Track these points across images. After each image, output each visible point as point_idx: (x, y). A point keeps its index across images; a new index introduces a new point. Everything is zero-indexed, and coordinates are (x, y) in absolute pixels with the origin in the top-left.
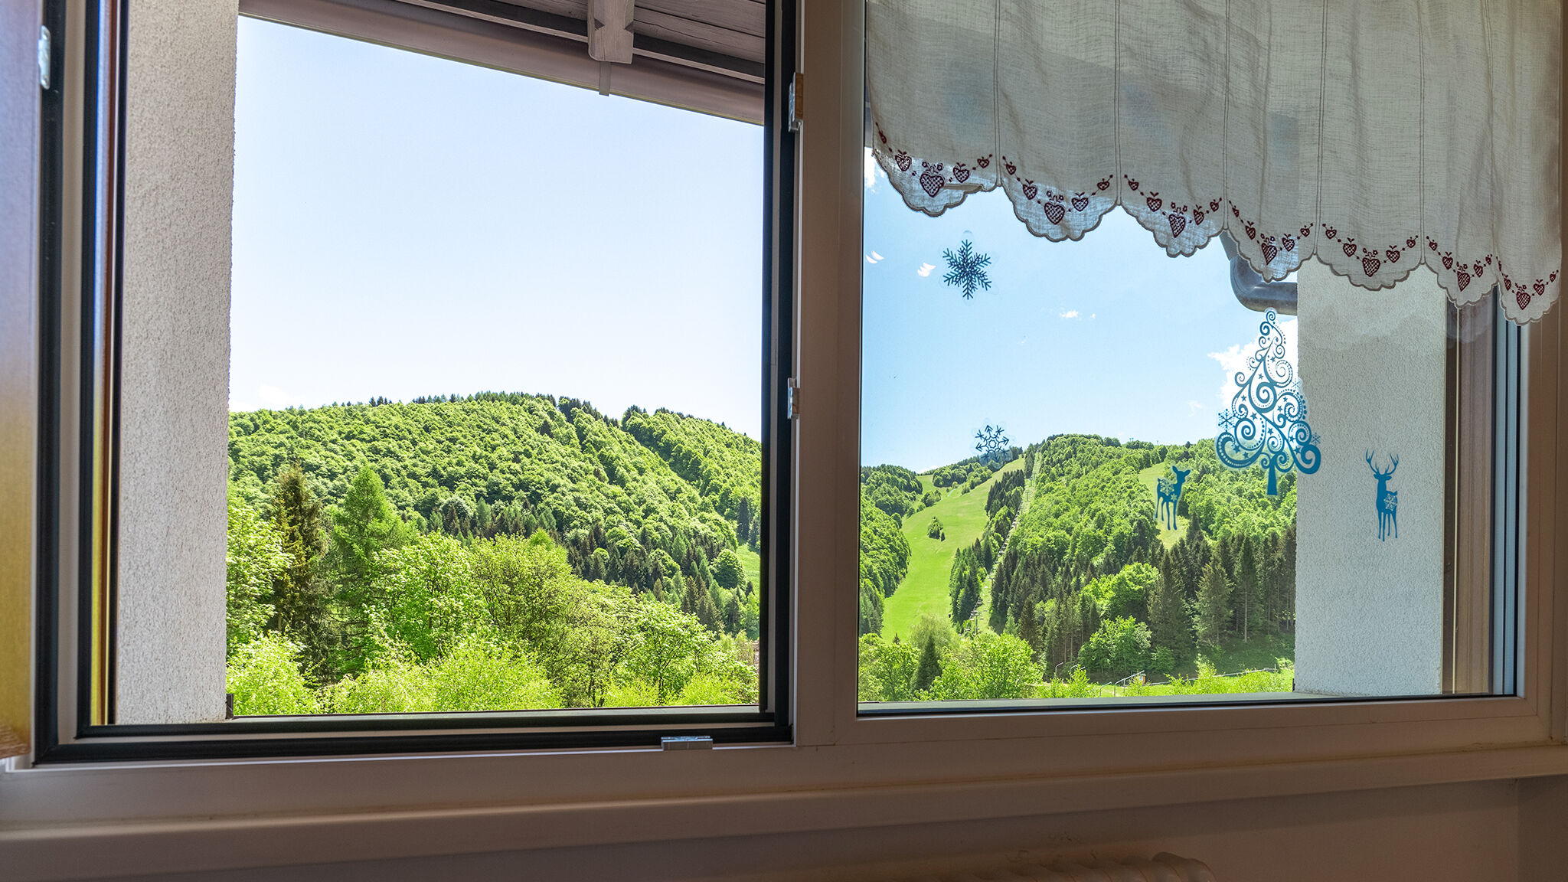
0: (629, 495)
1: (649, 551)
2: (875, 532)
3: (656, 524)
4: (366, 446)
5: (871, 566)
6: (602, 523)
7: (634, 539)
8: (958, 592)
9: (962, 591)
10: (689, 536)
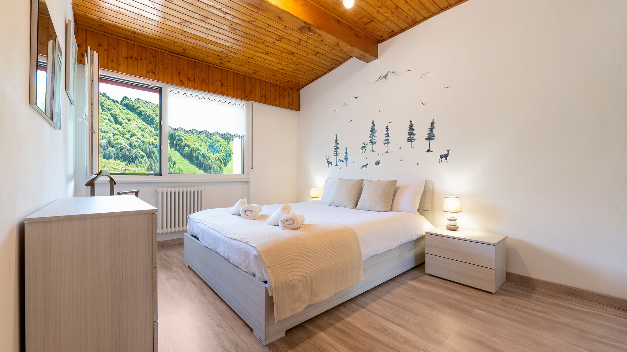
0: (124, 128)
3: (136, 140)
6: (112, 138)
7: (126, 145)
10: (150, 145)
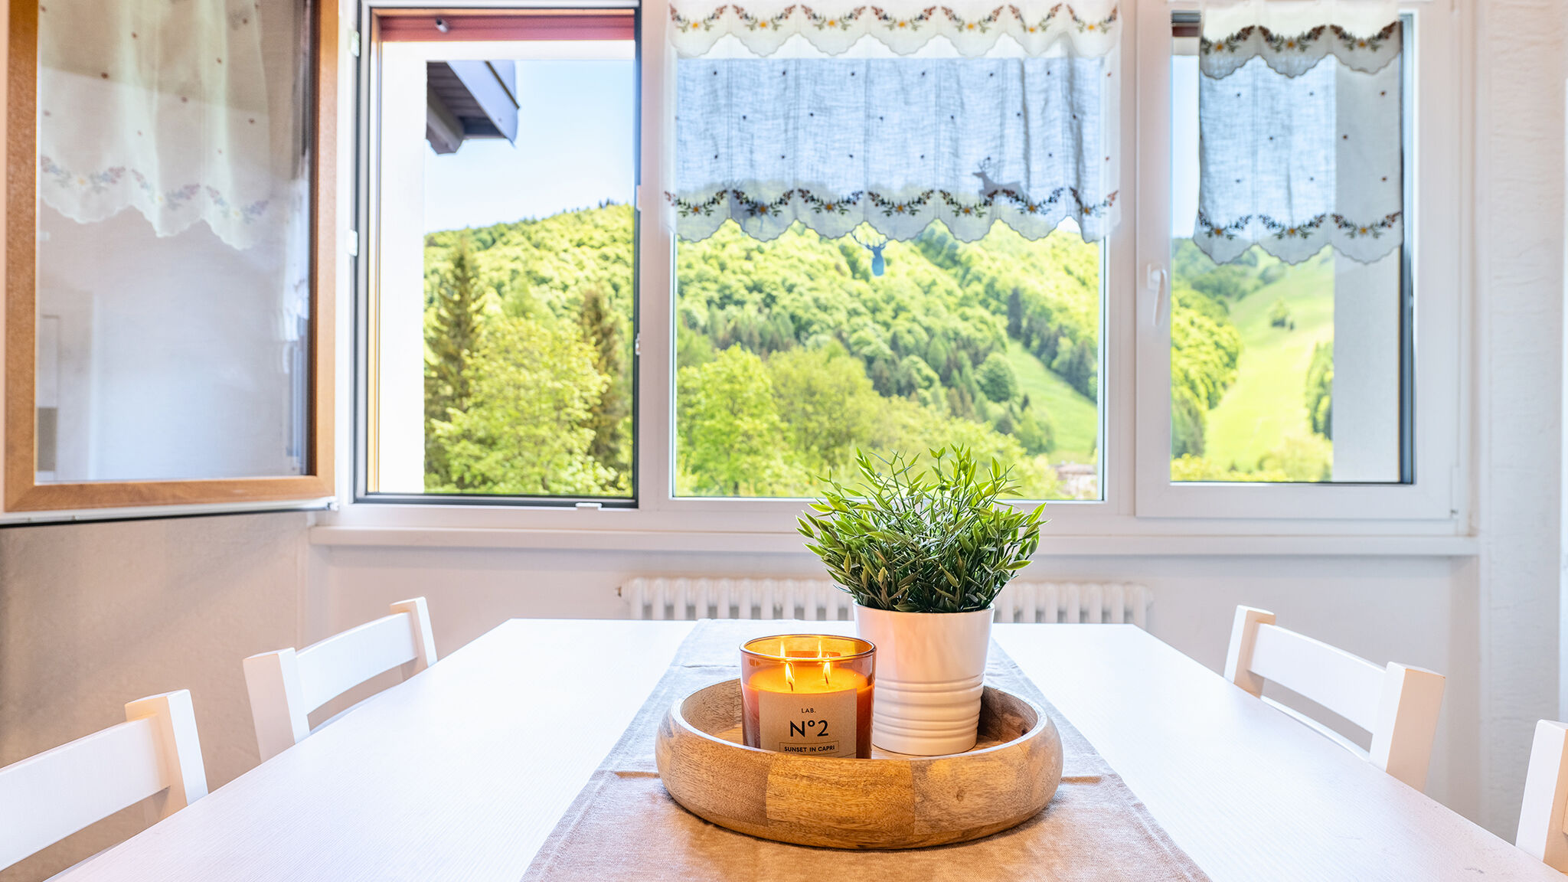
0: (875, 291)
1: (901, 358)
2: (1192, 322)
3: (908, 325)
4: (596, 253)
5: (1189, 370)
6: (845, 327)
7: (883, 345)
8: (1318, 402)
9: (1325, 401)
10: (949, 339)
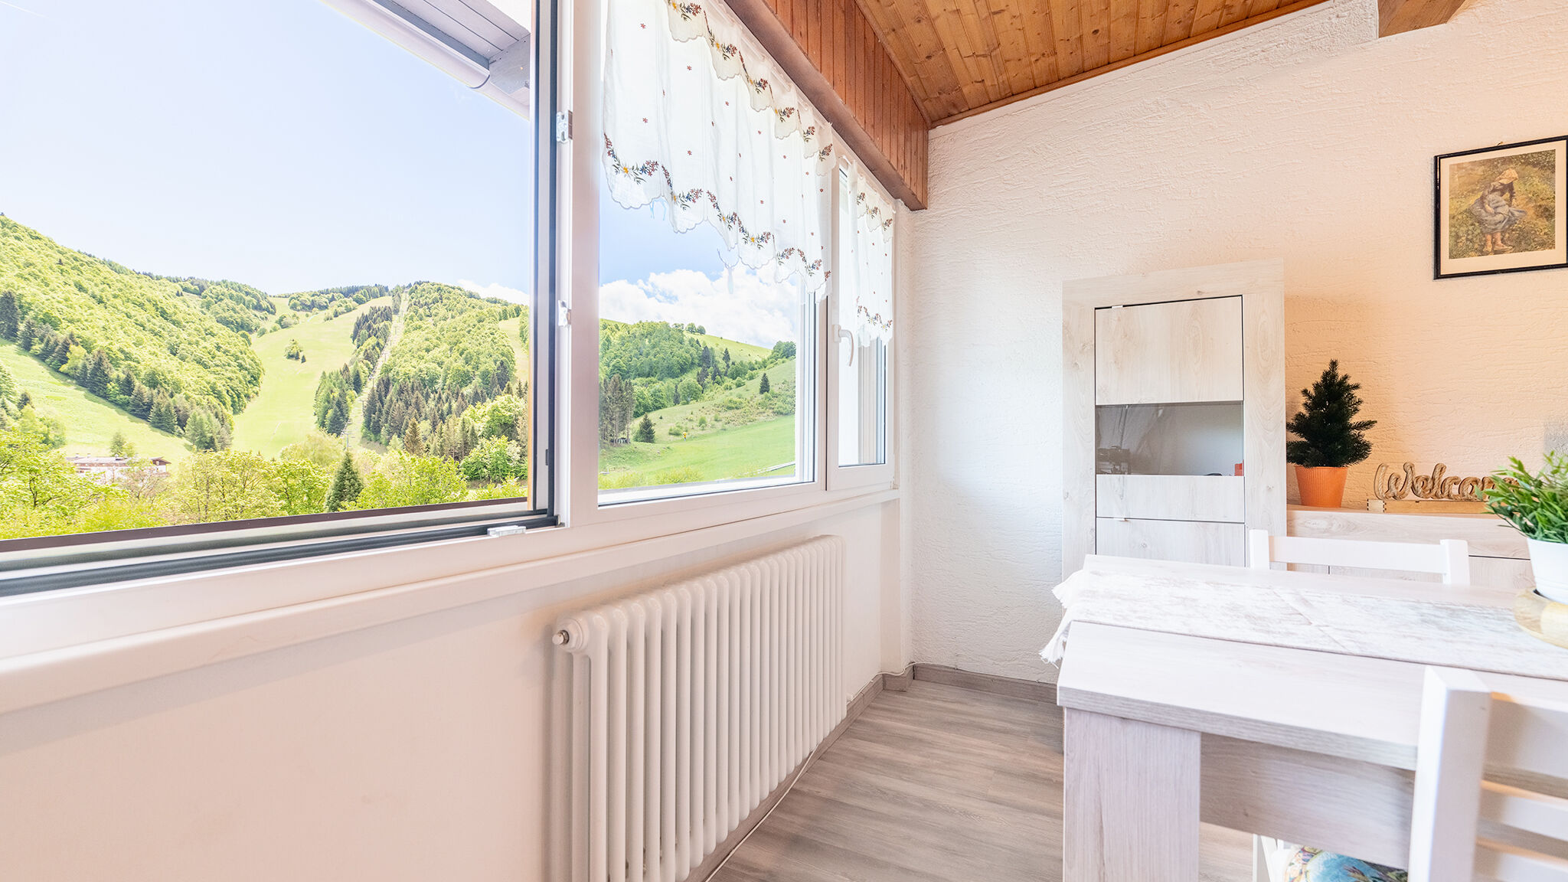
2: (218, 348)
5: (215, 384)
9: (330, 412)
